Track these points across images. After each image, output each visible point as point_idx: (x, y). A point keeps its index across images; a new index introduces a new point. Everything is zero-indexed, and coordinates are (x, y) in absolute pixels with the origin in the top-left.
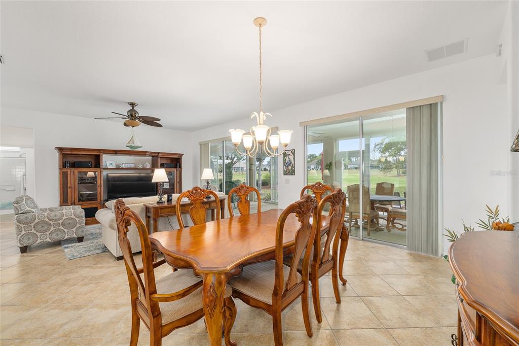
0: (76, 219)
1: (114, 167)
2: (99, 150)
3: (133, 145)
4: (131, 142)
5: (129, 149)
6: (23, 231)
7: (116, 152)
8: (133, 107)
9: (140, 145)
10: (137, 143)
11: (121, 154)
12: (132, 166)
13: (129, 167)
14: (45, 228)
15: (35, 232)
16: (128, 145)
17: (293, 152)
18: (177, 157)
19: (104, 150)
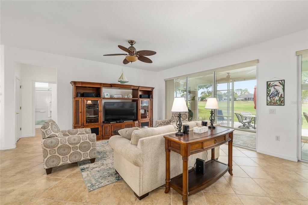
0: (90, 142)
1: (109, 97)
2: (100, 84)
3: (122, 80)
4: (121, 78)
5: (119, 83)
6: (49, 154)
7: (111, 86)
8: (132, 45)
9: (127, 81)
10: (125, 79)
11: (115, 87)
12: (120, 96)
13: (118, 97)
14: (66, 151)
15: (58, 155)
16: (119, 80)
17: (283, 83)
18: (150, 90)
19: (104, 84)
